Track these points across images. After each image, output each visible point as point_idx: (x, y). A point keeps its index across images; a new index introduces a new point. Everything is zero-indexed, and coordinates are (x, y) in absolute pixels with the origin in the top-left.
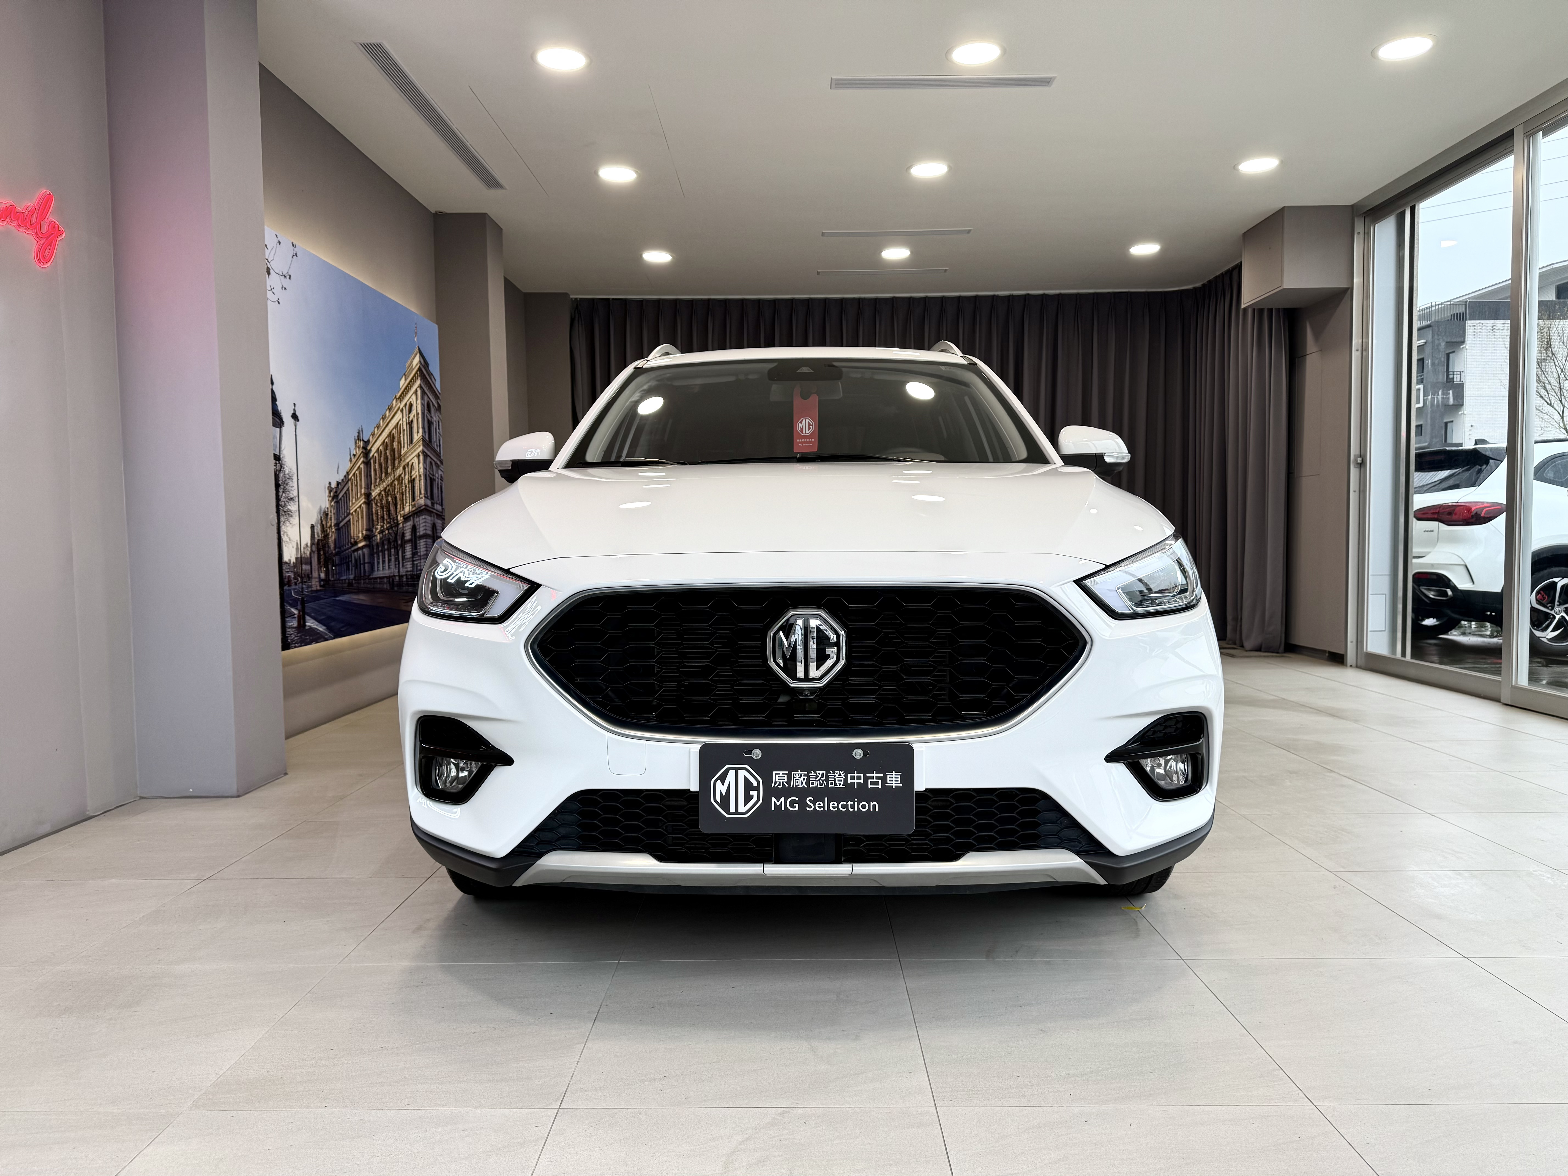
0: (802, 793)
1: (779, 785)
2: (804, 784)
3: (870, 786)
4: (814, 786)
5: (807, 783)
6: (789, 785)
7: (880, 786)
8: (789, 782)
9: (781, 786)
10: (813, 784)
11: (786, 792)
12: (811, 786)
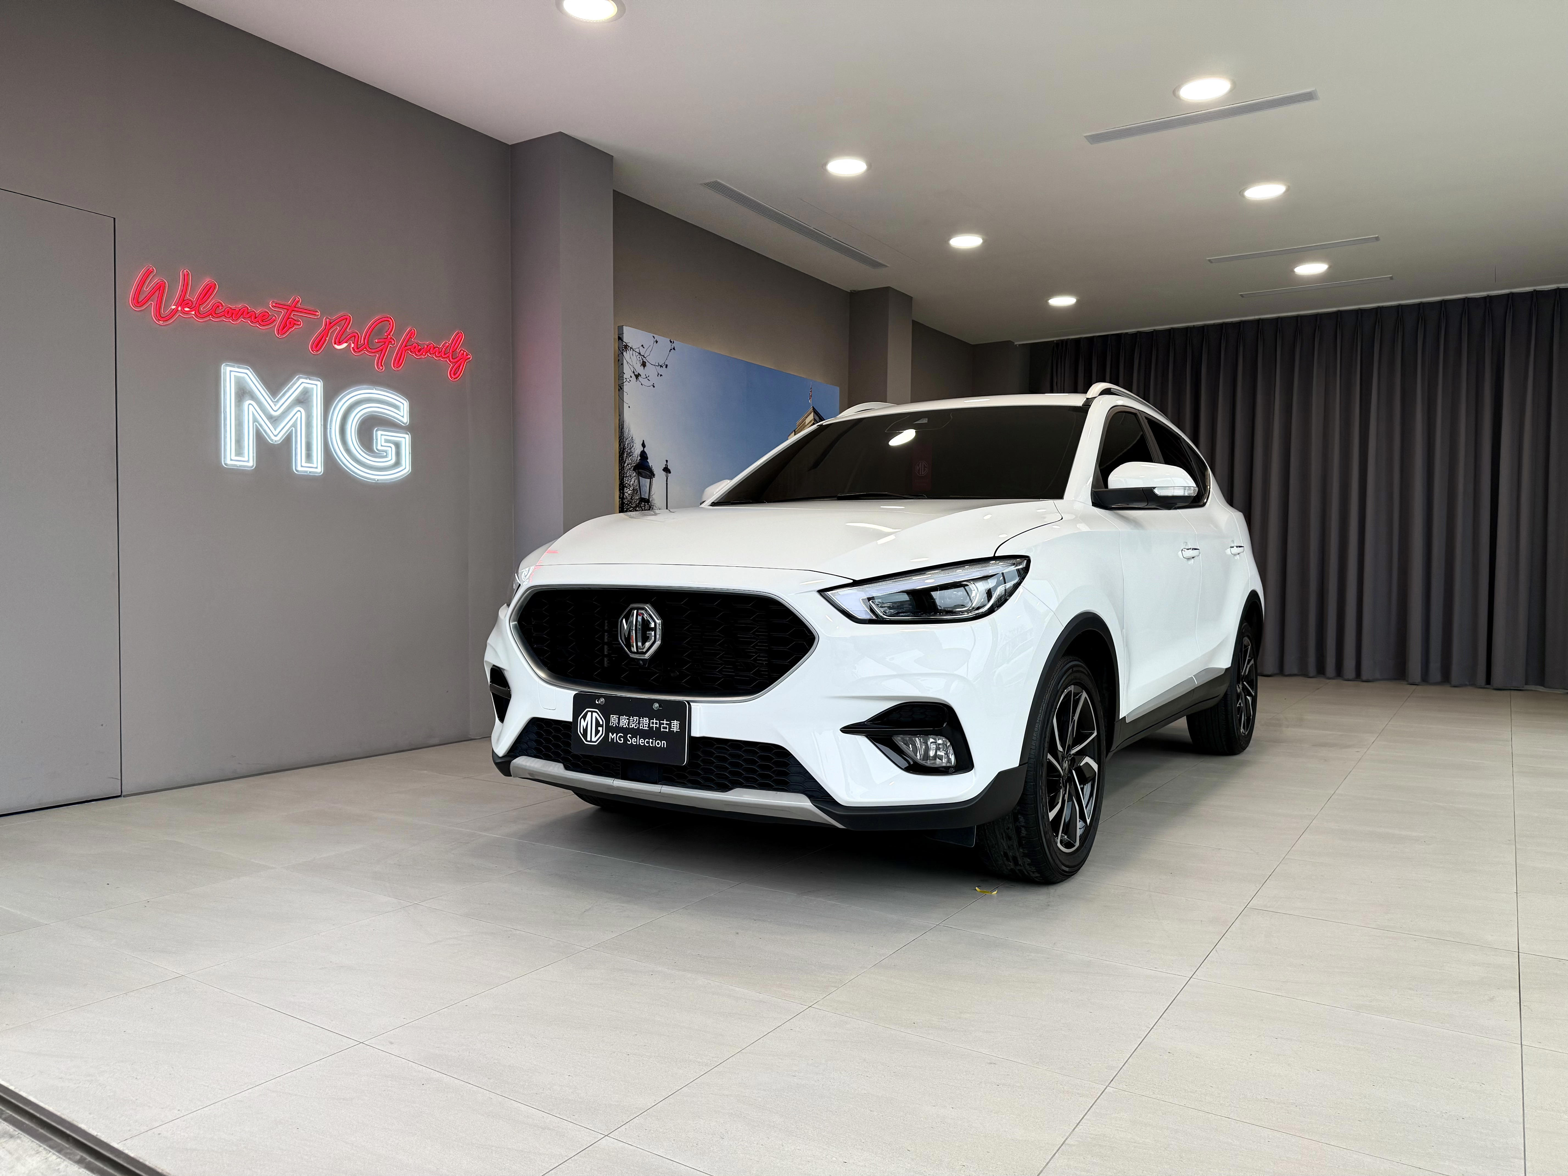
0: (626, 731)
1: (614, 724)
2: (627, 725)
3: (662, 730)
4: (632, 727)
5: (628, 725)
6: (619, 725)
7: (667, 730)
8: (619, 723)
9: (614, 726)
10: (631, 725)
11: (617, 729)
12: (630, 727)
